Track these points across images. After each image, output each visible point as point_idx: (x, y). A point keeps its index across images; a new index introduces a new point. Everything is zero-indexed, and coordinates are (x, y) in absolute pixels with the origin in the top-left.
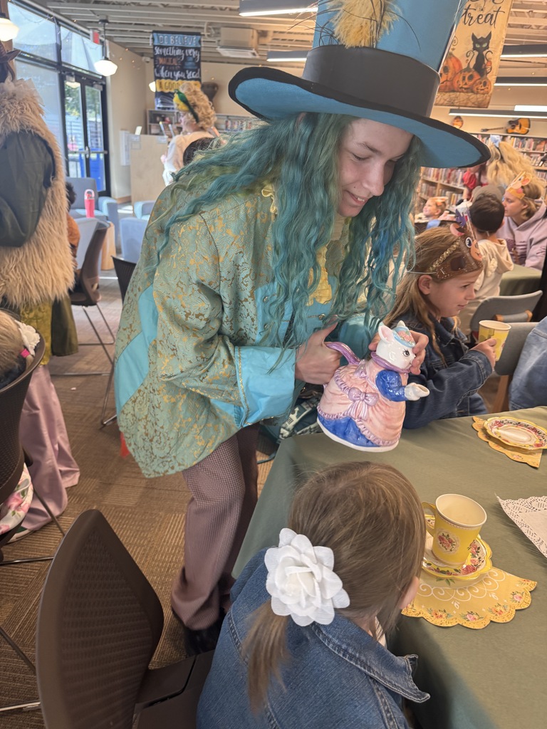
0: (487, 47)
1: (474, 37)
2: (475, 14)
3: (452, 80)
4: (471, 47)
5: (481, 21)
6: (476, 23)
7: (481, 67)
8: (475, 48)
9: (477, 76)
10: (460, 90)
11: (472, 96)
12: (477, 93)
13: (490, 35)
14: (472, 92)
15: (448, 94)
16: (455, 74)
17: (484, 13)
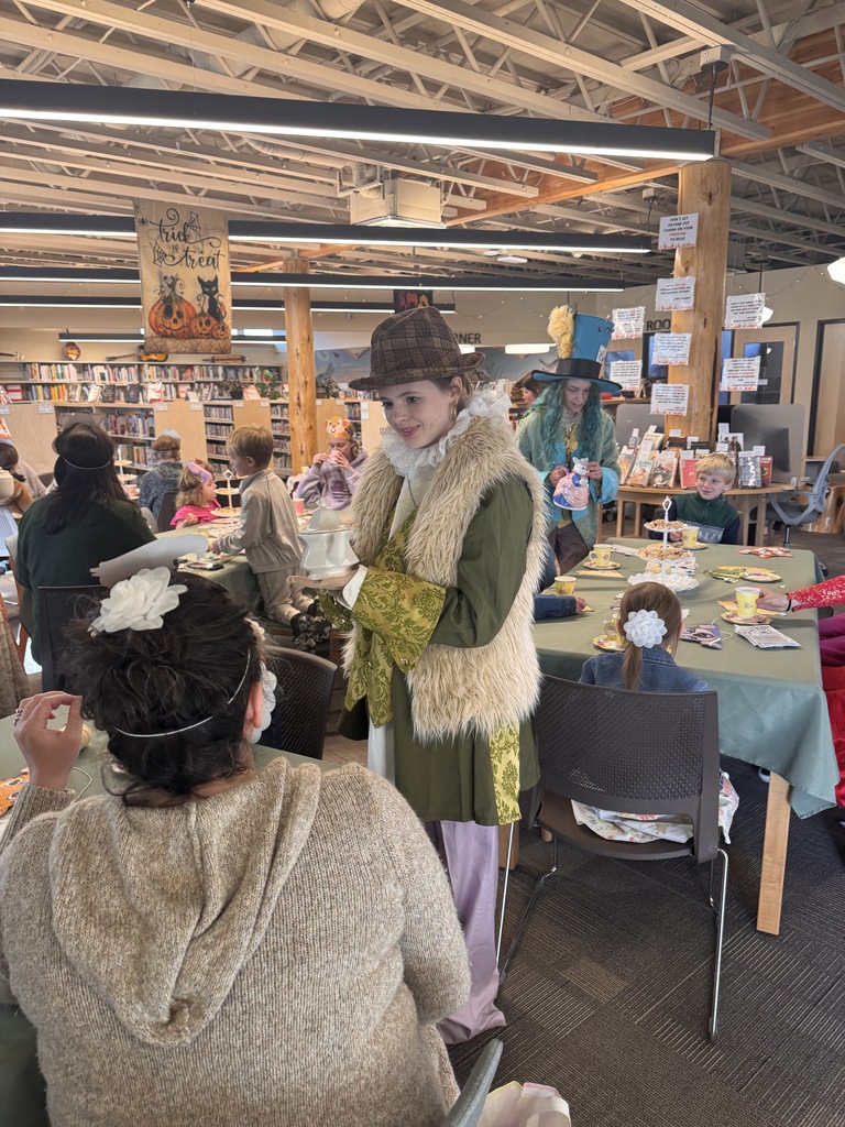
0: (217, 291)
1: (200, 280)
2: (196, 257)
3: (189, 326)
4: (200, 291)
5: (204, 263)
6: (198, 266)
7: (215, 311)
8: (204, 292)
9: (214, 322)
10: (200, 336)
11: (215, 342)
12: (218, 339)
13: (216, 279)
14: (213, 337)
15: (188, 341)
16: (191, 319)
17: (205, 255)
